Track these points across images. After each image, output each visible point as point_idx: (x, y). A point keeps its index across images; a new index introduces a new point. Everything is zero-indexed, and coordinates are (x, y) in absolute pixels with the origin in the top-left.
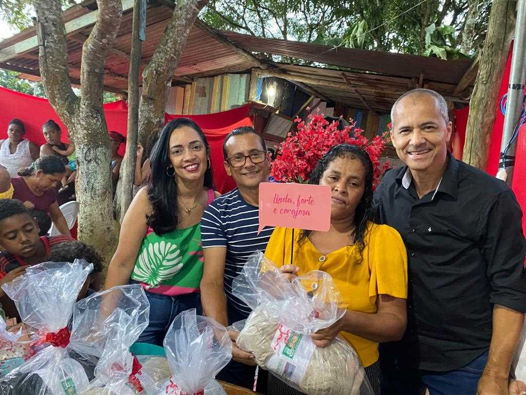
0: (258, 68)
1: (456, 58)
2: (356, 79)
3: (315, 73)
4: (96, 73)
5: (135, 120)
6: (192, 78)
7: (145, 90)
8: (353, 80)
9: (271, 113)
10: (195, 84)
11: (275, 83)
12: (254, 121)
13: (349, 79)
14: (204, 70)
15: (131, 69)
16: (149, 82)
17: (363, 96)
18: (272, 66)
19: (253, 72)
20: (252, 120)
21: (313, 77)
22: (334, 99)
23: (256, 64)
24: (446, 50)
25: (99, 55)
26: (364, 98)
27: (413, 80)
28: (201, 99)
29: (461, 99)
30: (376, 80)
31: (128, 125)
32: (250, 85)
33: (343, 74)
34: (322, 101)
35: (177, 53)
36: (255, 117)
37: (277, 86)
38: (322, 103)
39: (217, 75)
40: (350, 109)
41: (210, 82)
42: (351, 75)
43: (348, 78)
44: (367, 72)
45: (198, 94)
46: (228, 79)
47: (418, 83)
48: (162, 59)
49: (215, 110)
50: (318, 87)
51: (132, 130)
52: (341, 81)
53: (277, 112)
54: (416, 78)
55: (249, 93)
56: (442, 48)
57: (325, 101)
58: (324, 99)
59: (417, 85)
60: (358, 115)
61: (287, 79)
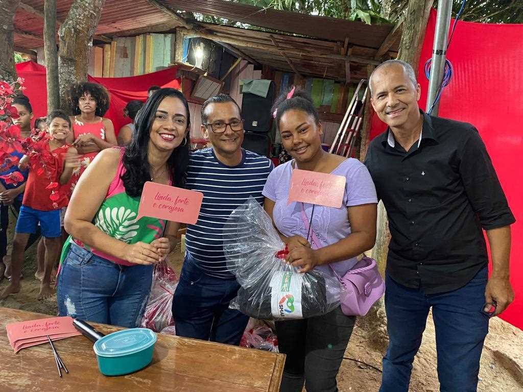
0: (184, 27)
1: (379, 23)
2: (283, 41)
3: (243, 35)
4: (4, 29)
5: (56, 83)
6: (111, 37)
7: (63, 50)
8: (280, 42)
9: (199, 76)
10: (114, 43)
11: (202, 44)
12: (181, 84)
13: (277, 42)
14: (125, 28)
15: (45, 25)
16: (67, 41)
17: (290, 58)
18: (198, 26)
19: (178, 32)
20: (179, 83)
21: (240, 38)
22: (261, 62)
23: (182, 24)
24: (370, 15)
25: (6, 10)
26: (291, 61)
27: (339, 43)
28: (122, 60)
30: (303, 43)
31: (48, 88)
32: (175, 45)
33: (272, 36)
34: (249, 63)
35: (97, 10)
36: (183, 79)
37: (204, 48)
38: (249, 65)
39: (139, 35)
40: (277, 72)
41: (132, 42)
42: (279, 37)
43: (277, 40)
44: (295, 35)
45: (118, 55)
46: (151, 38)
48: (80, 15)
49: (138, 72)
50: (245, 49)
51: (53, 95)
52: (269, 43)
53: (206, 75)
54: (341, 41)
55: (175, 54)
56: (367, 12)
57: (252, 64)
58: (251, 62)
59: (342, 48)
60: (285, 78)
61: (214, 40)
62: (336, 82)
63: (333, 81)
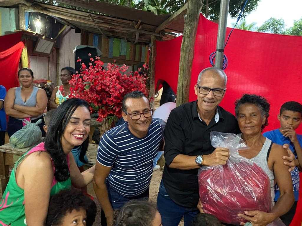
0: (24, 4)
1: (162, 14)
2: (98, 18)
3: (69, 12)
9: (38, 38)
11: (39, 17)
12: (26, 44)
13: (93, 18)
17: (101, 27)
18: (36, 5)
19: (20, 7)
20: (24, 43)
21: (67, 14)
22: (79, 27)
23: (23, 2)
24: (157, 9)
26: (101, 29)
27: (134, 22)
29: (159, 34)
30: (111, 20)
32: (18, 16)
33: (90, 15)
34: (72, 28)
36: (27, 41)
37: (41, 19)
38: (72, 30)
40: (90, 33)
42: (94, 15)
43: (93, 17)
47: (137, 24)
52: (87, 18)
53: (44, 38)
54: (136, 21)
55: (19, 23)
56: (154, 7)
57: (74, 28)
58: (74, 27)
59: (136, 25)
60: (96, 38)
61: (48, 14)
62: (128, 41)
63: (127, 40)
